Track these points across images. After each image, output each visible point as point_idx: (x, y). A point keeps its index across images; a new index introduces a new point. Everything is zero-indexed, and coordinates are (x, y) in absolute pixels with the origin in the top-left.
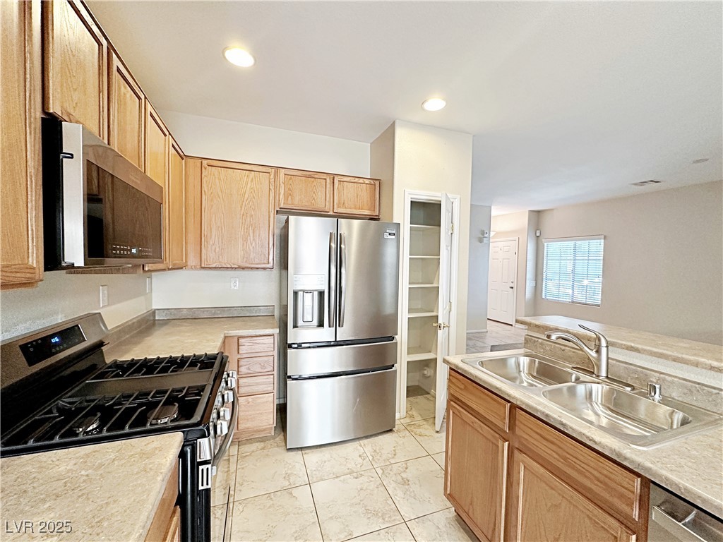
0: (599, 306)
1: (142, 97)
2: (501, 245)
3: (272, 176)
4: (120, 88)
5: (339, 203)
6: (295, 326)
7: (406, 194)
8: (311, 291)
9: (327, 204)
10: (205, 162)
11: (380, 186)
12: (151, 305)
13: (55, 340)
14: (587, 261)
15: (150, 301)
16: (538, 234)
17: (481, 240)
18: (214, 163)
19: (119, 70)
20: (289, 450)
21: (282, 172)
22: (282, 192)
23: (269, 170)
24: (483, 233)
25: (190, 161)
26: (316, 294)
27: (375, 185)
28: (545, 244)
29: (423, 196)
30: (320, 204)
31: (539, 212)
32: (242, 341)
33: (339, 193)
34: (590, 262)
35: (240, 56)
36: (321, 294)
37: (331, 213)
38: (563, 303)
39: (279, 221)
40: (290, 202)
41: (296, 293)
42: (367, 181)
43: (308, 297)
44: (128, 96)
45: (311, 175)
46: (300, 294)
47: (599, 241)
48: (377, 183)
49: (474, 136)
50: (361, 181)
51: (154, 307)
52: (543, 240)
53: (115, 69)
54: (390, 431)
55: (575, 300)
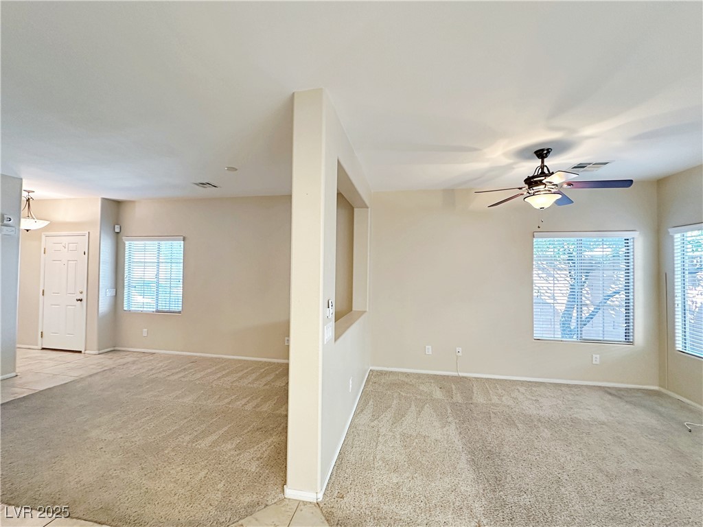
0: (179, 312)
2: (65, 240)
14: (169, 265)
16: (117, 230)
28: (127, 243)
34: (173, 265)
38: (147, 314)
47: (179, 242)
52: (123, 238)
55: (160, 308)
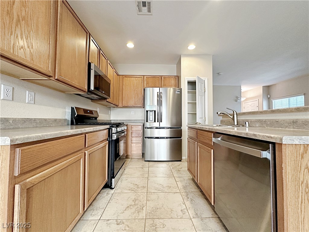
1: (107, 59)
2: (250, 103)
3: (142, 78)
4: (102, 57)
5: (164, 85)
6: (147, 121)
7: (186, 79)
8: (152, 111)
9: (160, 85)
10: (124, 76)
11: (178, 78)
12: (110, 118)
13: (88, 111)
15: (110, 117)
16: (269, 97)
17: (236, 101)
18: (126, 76)
19: (102, 53)
20: (145, 161)
21: (145, 77)
22: (145, 82)
23: (141, 76)
24: (237, 97)
25: (120, 76)
26: (154, 112)
27: (176, 78)
28: (273, 101)
29: (192, 79)
31: (268, 87)
32: (132, 126)
33: (164, 81)
35: (130, 45)
40: (148, 86)
41: (147, 111)
42: (173, 77)
43: (151, 113)
44: (104, 59)
45: (155, 77)
46: (149, 112)
47: (301, 96)
48: (177, 77)
49: (213, 56)
50: (171, 77)
51: (111, 119)
52: (272, 99)
53: (101, 53)
54: (180, 161)
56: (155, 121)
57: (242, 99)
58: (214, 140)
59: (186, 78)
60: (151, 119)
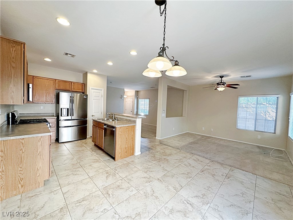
0: (148, 115)
3: (54, 81)
5: (73, 88)
6: (61, 116)
8: (65, 108)
9: (70, 89)
10: (34, 77)
16: (137, 97)
17: (121, 98)
18: (37, 77)
21: (57, 80)
22: (57, 85)
23: (53, 80)
24: (122, 96)
25: (30, 77)
30: (68, 89)
31: (138, 91)
33: (73, 86)
36: (68, 109)
37: (71, 91)
39: (57, 92)
41: (61, 109)
42: (81, 84)
43: (65, 110)
45: (65, 81)
46: (63, 109)
47: (147, 100)
48: (84, 84)
49: (107, 76)
50: (79, 84)
52: (139, 99)
56: (68, 115)
57: (125, 97)
58: (104, 126)
59: (90, 87)
60: (64, 114)
